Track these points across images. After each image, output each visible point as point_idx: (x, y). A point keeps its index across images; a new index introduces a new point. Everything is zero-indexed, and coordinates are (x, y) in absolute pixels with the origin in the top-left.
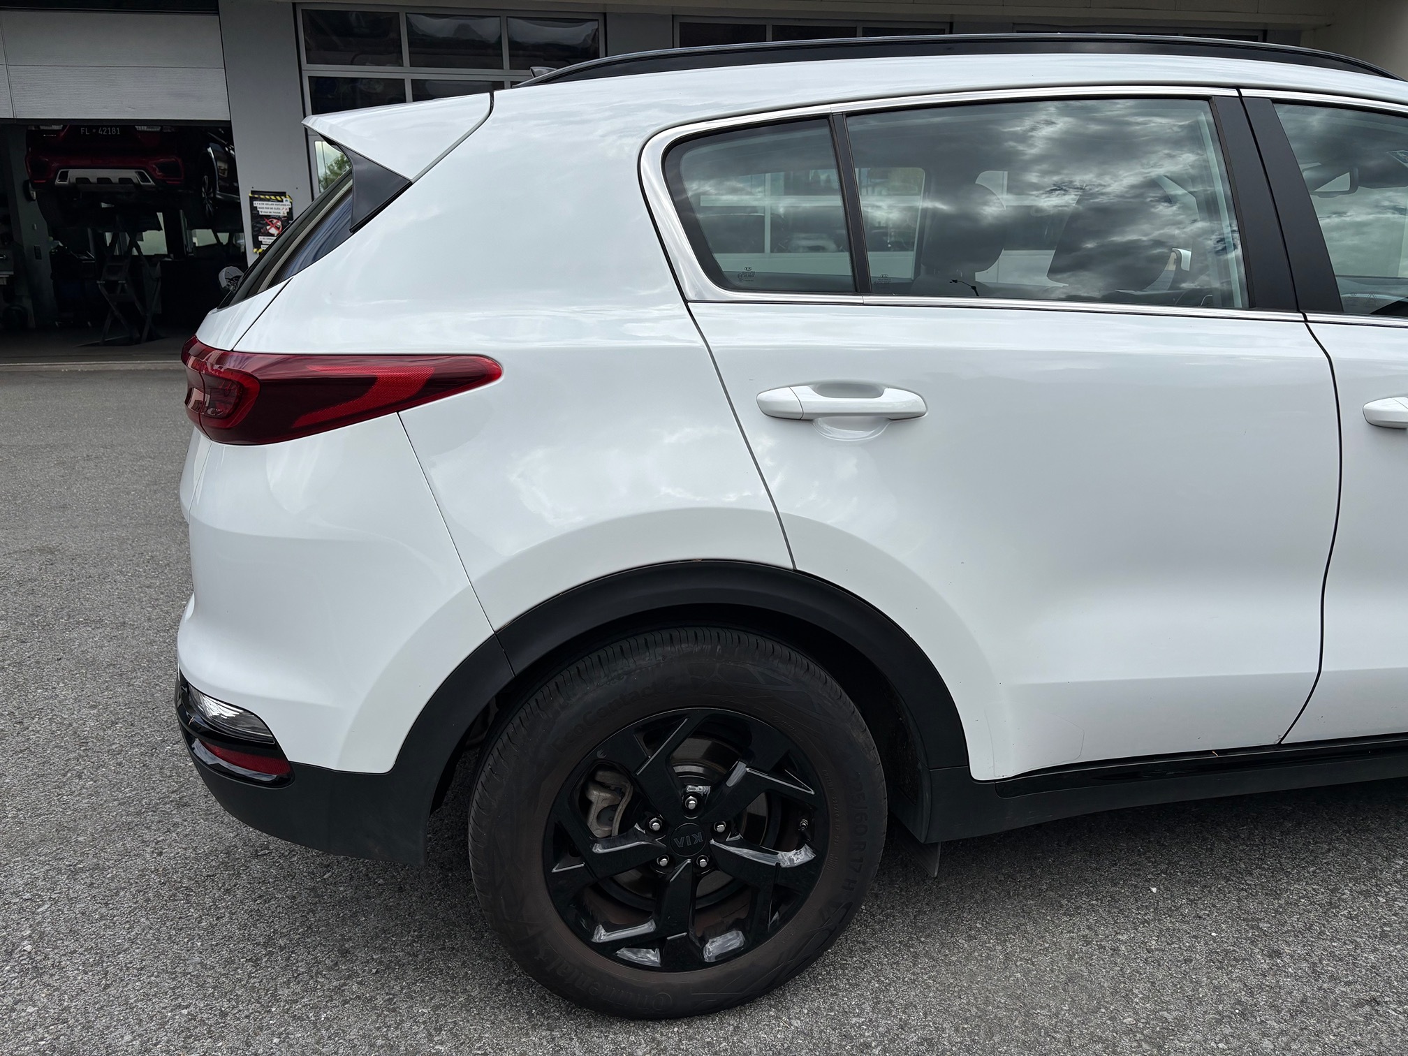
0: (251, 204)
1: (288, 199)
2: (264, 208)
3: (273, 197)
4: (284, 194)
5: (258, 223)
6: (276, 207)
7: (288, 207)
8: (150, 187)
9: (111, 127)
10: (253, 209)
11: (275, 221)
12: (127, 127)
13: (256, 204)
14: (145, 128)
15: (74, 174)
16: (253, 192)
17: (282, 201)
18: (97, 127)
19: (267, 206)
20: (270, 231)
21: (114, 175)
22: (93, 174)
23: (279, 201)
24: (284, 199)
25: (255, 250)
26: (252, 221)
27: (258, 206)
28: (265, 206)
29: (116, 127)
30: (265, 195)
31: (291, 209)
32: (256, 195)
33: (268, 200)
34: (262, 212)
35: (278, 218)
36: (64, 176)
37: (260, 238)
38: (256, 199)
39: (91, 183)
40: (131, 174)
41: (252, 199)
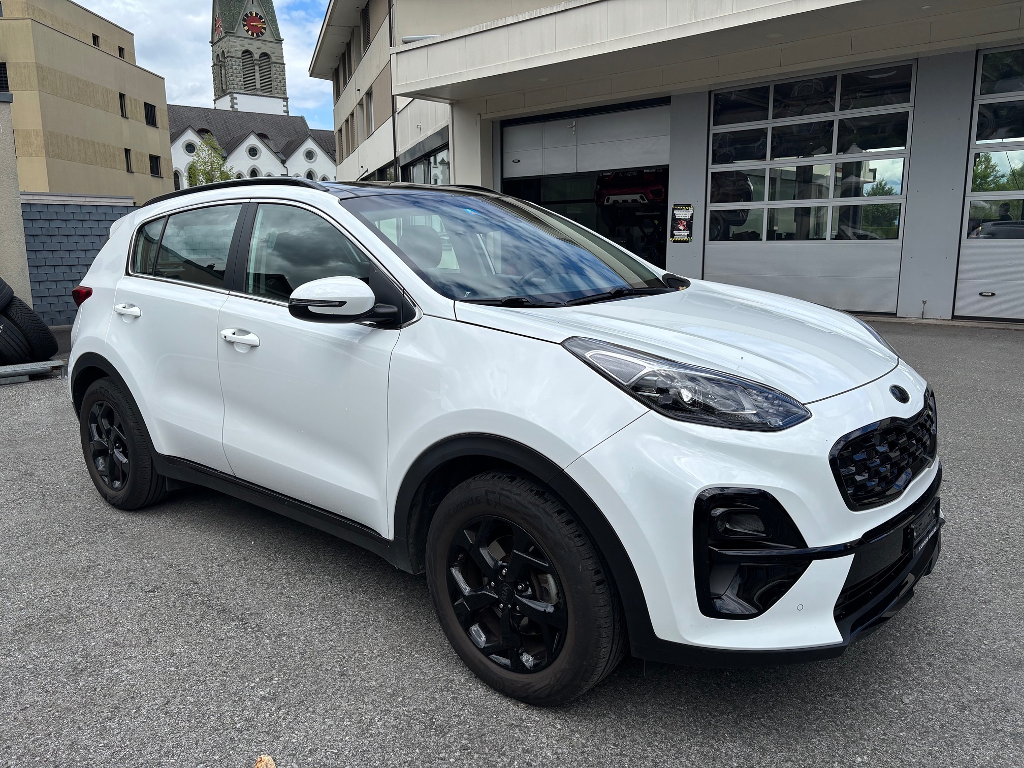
0: (673, 212)
1: (692, 208)
2: (679, 214)
3: (684, 208)
4: (690, 205)
5: (675, 223)
6: (685, 213)
7: (691, 213)
8: (646, 203)
9: (633, 171)
10: (673, 215)
11: (683, 222)
12: (640, 171)
13: (675, 212)
14: (648, 171)
15: (613, 198)
16: (675, 205)
17: (689, 210)
18: (626, 172)
19: (680, 213)
20: (680, 228)
21: (629, 198)
22: (620, 198)
23: (687, 210)
24: (690, 208)
25: (671, 239)
26: (672, 222)
27: (676, 213)
28: (679, 213)
29: (635, 171)
30: (680, 207)
31: (692, 214)
32: (677, 207)
33: (681, 209)
34: (678, 216)
35: (685, 220)
36: (608, 199)
37: (674, 232)
38: (676, 209)
39: (628, 202)
40: (637, 197)
41: (674, 209)
